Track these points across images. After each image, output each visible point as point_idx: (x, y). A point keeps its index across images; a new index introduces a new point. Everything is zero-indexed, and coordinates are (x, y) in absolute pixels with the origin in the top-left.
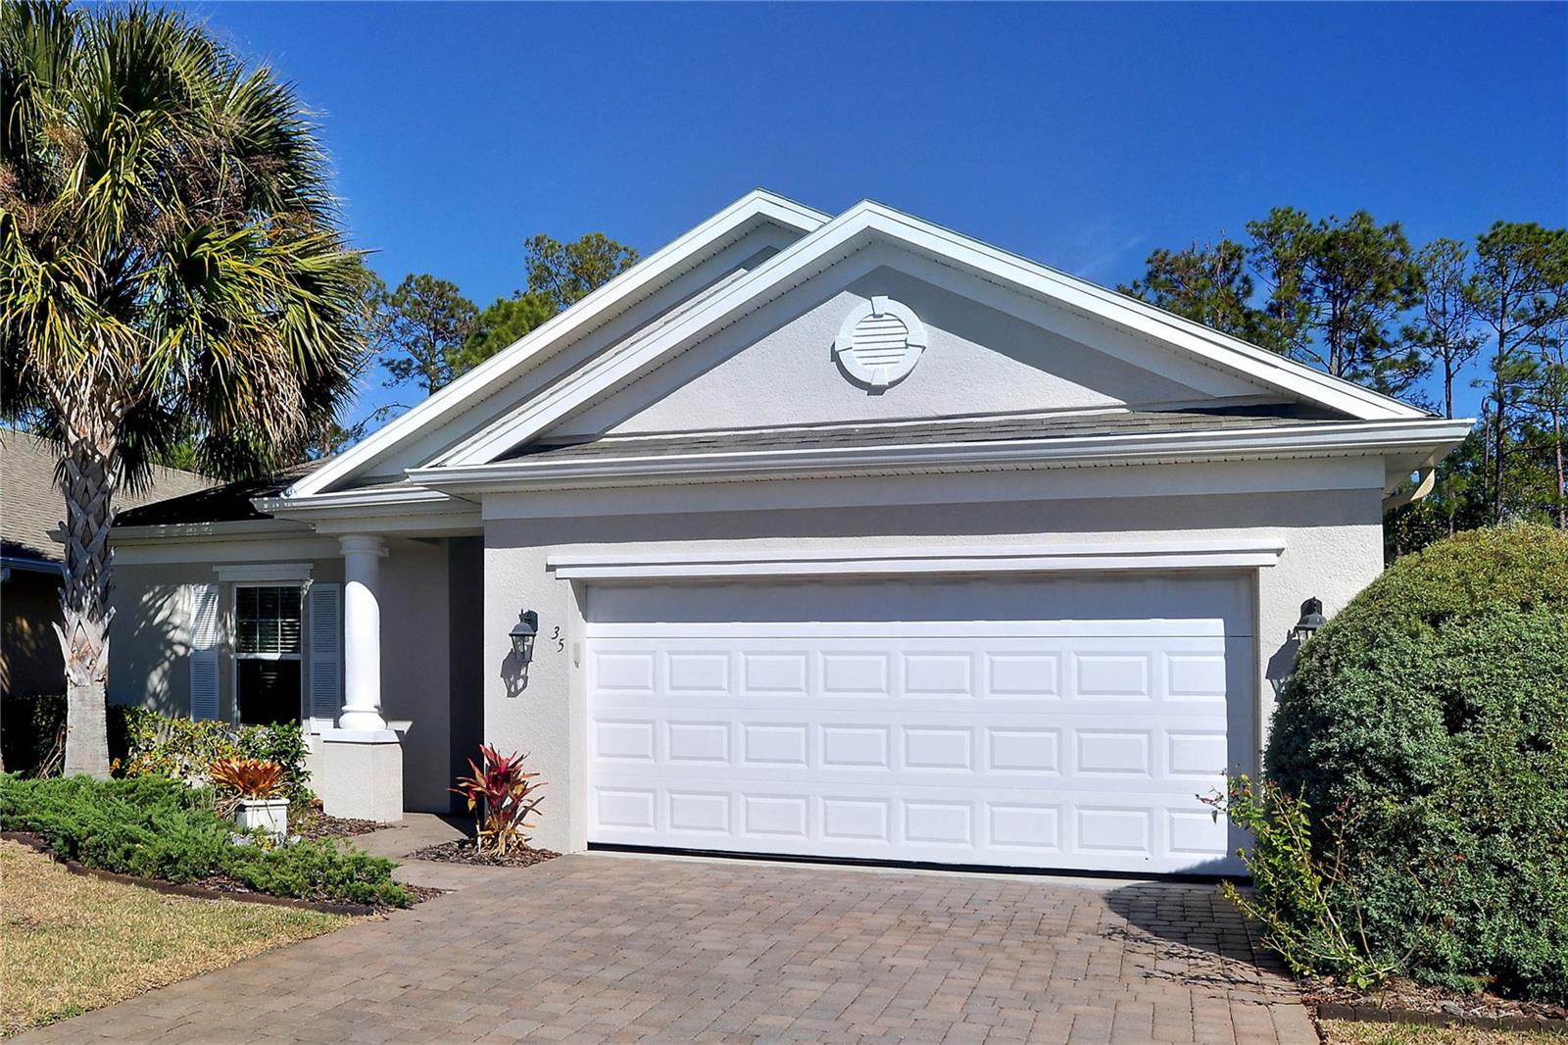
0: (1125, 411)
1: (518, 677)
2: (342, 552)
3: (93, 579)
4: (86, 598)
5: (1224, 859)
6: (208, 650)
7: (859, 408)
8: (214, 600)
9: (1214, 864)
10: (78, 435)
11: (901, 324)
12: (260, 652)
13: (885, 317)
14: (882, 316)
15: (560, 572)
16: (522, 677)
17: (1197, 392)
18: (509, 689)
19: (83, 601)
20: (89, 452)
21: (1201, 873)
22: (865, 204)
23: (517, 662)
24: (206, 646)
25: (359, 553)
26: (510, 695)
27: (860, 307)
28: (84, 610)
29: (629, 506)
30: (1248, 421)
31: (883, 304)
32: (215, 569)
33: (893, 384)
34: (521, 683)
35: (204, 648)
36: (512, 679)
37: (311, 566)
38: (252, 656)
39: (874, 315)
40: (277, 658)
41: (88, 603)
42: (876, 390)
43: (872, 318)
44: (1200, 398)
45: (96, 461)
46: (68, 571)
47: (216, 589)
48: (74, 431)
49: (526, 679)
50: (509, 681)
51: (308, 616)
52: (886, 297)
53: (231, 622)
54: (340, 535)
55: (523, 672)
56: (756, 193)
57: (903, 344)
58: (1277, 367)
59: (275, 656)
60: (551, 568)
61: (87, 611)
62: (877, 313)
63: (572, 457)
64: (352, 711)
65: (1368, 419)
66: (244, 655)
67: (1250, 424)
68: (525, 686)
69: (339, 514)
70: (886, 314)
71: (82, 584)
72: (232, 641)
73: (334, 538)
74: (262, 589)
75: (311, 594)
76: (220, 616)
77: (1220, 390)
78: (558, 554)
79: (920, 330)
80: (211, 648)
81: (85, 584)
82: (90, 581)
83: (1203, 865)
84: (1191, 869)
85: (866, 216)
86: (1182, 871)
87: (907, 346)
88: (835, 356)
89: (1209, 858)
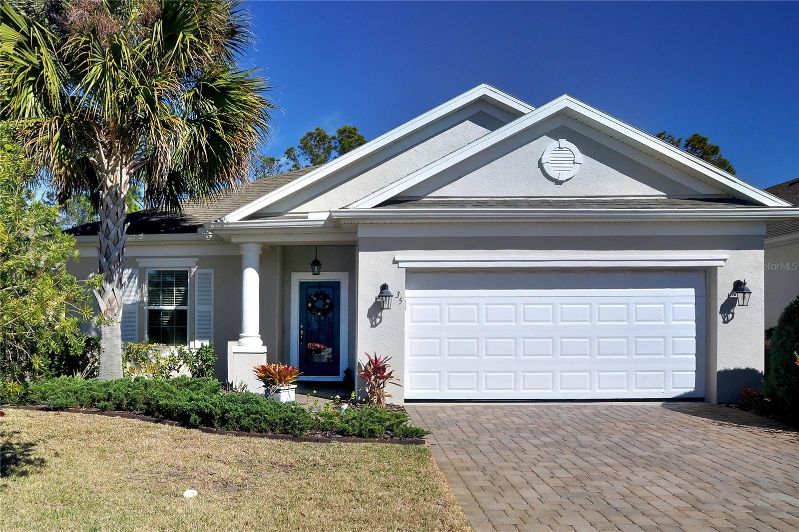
0: (665, 198)
1: (377, 317)
2: (241, 253)
3: (118, 264)
4: (115, 275)
5: (693, 391)
6: (132, 304)
7: (550, 191)
8: (136, 277)
9: (690, 393)
10: (112, 182)
11: (571, 153)
12: (162, 305)
13: (564, 149)
14: (562, 148)
15: (401, 265)
16: (379, 317)
17: (695, 191)
18: (371, 323)
19: (114, 278)
20: (119, 192)
21: (686, 397)
22: (565, 96)
23: (376, 309)
24: (130, 302)
25: (252, 253)
26: (372, 326)
27: (554, 144)
28: (114, 281)
29: (438, 233)
30: (721, 205)
31: (564, 143)
32: (137, 260)
33: (567, 180)
34: (378, 320)
35: (128, 303)
36: (373, 318)
37: (197, 259)
38: (156, 308)
39: (559, 148)
40: (173, 309)
41: (117, 278)
42: (558, 182)
43: (558, 149)
44: (697, 194)
45: (122, 197)
46: (104, 260)
47: (137, 271)
48: (110, 180)
49: (381, 318)
50: (372, 319)
51: (194, 286)
52: (565, 140)
53: (145, 288)
54: (242, 243)
55: (379, 315)
56: (483, 85)
57: (572, 162)
58: (736, 182)
59: (173, 308)
60: (395, 262)
61: (116, 283)
62: (561, 147)
63: (416, 207)
64: (247, 337)
65: (770, 206)
66: (152, 307)
67: (722, 206)
68: (380, 322)
69: (250, 232)
70: (565, 148)
71: (113, 267)
72: (145, 299)
73: (237, 245)
74: (176, 271)
75: (196, 275)
76: (140, 286)
77: (705, 191)
78: (400, 255)
79: (580, 157)
80: (133, 304)
81: (115, 267)
82: (117, 265)
83: (686, 394)
84: (681, 396)
85: (564, 102)
86: (678, 397)
87: (574, 163)
88: (540, 165)
89: (688, 390)
